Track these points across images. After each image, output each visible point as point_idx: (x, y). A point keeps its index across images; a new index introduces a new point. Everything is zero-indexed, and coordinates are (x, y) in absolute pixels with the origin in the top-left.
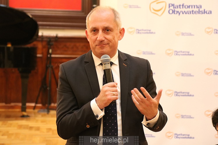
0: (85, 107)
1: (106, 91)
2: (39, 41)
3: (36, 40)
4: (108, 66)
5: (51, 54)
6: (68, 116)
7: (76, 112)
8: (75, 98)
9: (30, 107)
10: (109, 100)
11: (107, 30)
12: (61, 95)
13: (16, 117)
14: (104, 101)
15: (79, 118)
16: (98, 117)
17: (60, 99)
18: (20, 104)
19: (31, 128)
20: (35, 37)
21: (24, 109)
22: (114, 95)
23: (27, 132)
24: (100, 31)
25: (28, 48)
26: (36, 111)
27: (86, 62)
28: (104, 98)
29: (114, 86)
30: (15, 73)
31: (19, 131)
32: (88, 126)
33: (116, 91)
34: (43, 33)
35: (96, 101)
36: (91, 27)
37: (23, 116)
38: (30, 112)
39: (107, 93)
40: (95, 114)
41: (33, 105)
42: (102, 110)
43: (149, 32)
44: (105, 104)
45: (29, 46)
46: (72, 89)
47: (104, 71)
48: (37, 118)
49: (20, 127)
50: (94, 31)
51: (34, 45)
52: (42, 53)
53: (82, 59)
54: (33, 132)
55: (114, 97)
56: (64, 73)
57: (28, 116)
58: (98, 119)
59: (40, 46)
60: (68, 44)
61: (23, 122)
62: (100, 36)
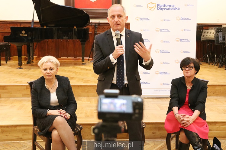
0: (107, 58)
1: (117, 50)
2: (90, 25)
3: (88, 25)
4: (119, 37)
5: (96, 32)
6: (99, 63)
7: (102, 61)
8: (102, 53)
9: (86, 59)
10: (119, 54)
11: (119, 16)
12: (95, 52)
13: (79, 64)
14: (116, 55)
15: (104, 64)
16: (113, 63)
17: (95, 54)
18: (81, 58)
19: (87, 70)
20: (88, 23)
21: (83, 60)
22: (122, 52)
23: (85, 71)
24: (116, 17)
25: (84, 29)
26: (89, 61)
27: (108, 35)
28: (116, 53)
29: (122, 47)
30: (78, 42)
31: (81, 71)
32: (109, 68)
33: (123, 50)
34: (92, 21)
35: (112, 55)
36: (110, 15)
37: (83, 64)
38: (87, 62)
39: (118, 51)
40: (112, 62)
41: (88, 58)
42: (115, 59)
43: (147, 19)
44: (117, 56)
45: (85, 28)
46: (100, 49)
47: (117, 39)
48: (90, 65)
49: (81, 69)
50: (113, 17)
51: (88, 27)
52: (92, 32)
53: (106, 33)
54: (88, 72)
55: (121, 53)
56: (97, 41)
57: (85, 64)
58: (114, 64)
59: (90, 28)
60: (105, 27)
61: (83, 67)
62: (116, 19)
